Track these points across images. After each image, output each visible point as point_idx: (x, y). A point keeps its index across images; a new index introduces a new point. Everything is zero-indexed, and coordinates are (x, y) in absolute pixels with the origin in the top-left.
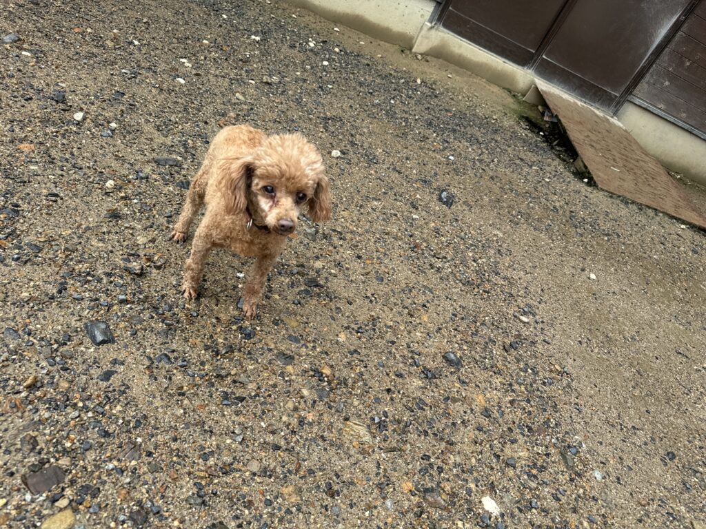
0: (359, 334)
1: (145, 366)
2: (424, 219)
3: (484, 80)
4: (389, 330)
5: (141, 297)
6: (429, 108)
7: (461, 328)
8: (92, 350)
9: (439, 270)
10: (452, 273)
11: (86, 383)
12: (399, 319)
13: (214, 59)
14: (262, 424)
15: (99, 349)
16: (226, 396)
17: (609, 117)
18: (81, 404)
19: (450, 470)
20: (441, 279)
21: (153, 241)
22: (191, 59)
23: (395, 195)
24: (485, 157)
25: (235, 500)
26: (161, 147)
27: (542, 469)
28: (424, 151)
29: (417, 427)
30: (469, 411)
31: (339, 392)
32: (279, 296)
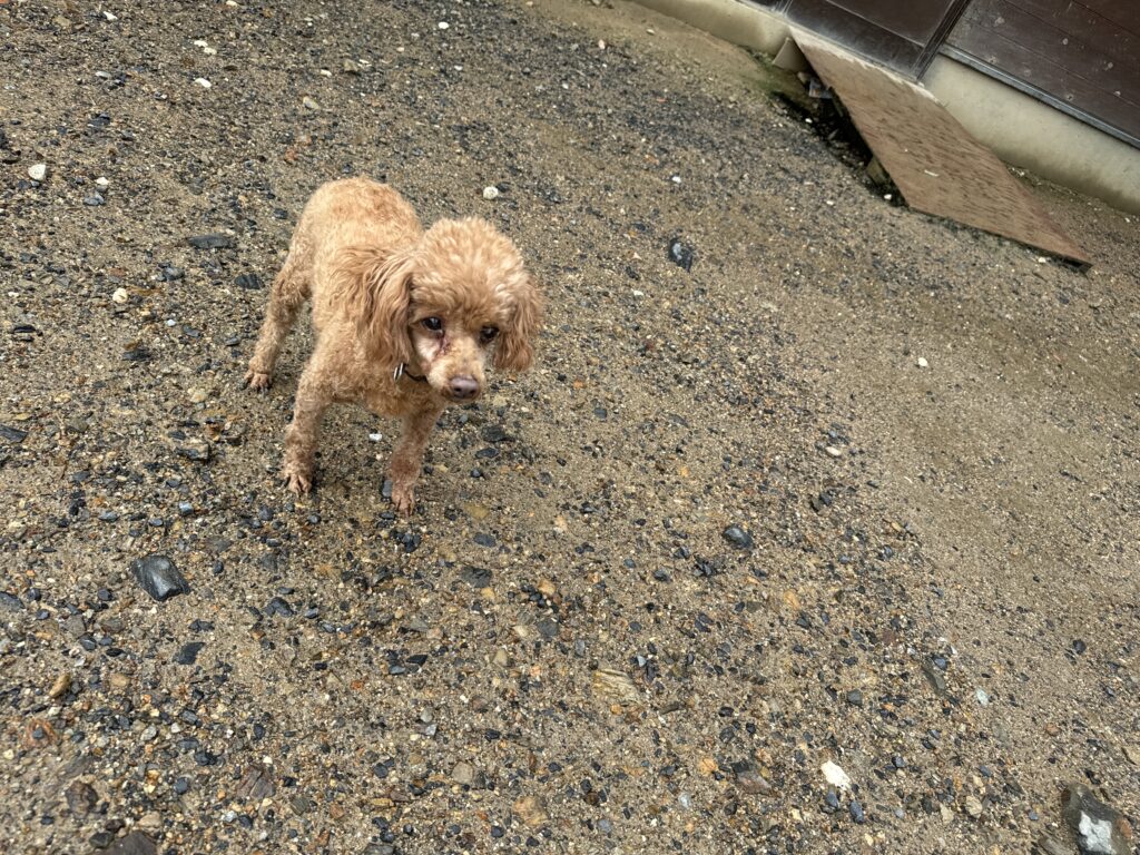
0: (586, 516)
1: (250, 626)
2: (652, 296)
3: (706, 34)
4: (631, 501)
5: (217, 500)
6: (625, 92)
7: (741, 481)
8: (154, 611)
9: (690, 384)
10: (710, 386)
11: (157, 673)
12: (642, 479)
13: (253, 35)
14: (463, 698)
15: (165, 607)
16: (394, 659)
17: (911, 85)
18: (155, 713)
19: (767, 726)
20: (696, 399)
21: (215, 393)
22: (212, 39)
23: (599, 257)
24: (728, 172)
25: (443, 837)
26: (194, 214)
27: (901, 700)
28: (632, 171)
29: (704, 663)
30: (777, 622)
31: (573, 622)
32: (446, 466)
